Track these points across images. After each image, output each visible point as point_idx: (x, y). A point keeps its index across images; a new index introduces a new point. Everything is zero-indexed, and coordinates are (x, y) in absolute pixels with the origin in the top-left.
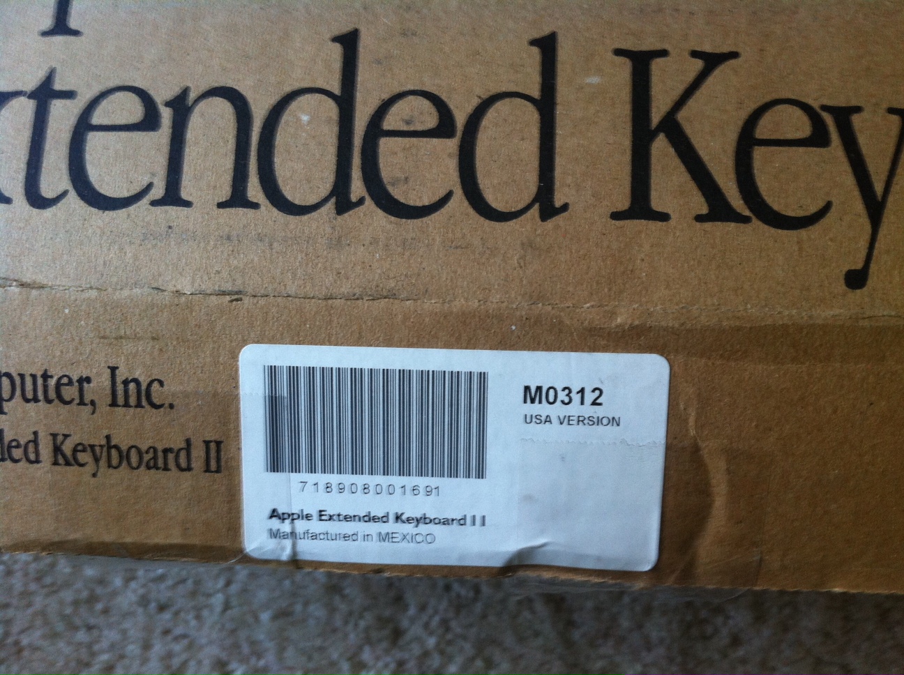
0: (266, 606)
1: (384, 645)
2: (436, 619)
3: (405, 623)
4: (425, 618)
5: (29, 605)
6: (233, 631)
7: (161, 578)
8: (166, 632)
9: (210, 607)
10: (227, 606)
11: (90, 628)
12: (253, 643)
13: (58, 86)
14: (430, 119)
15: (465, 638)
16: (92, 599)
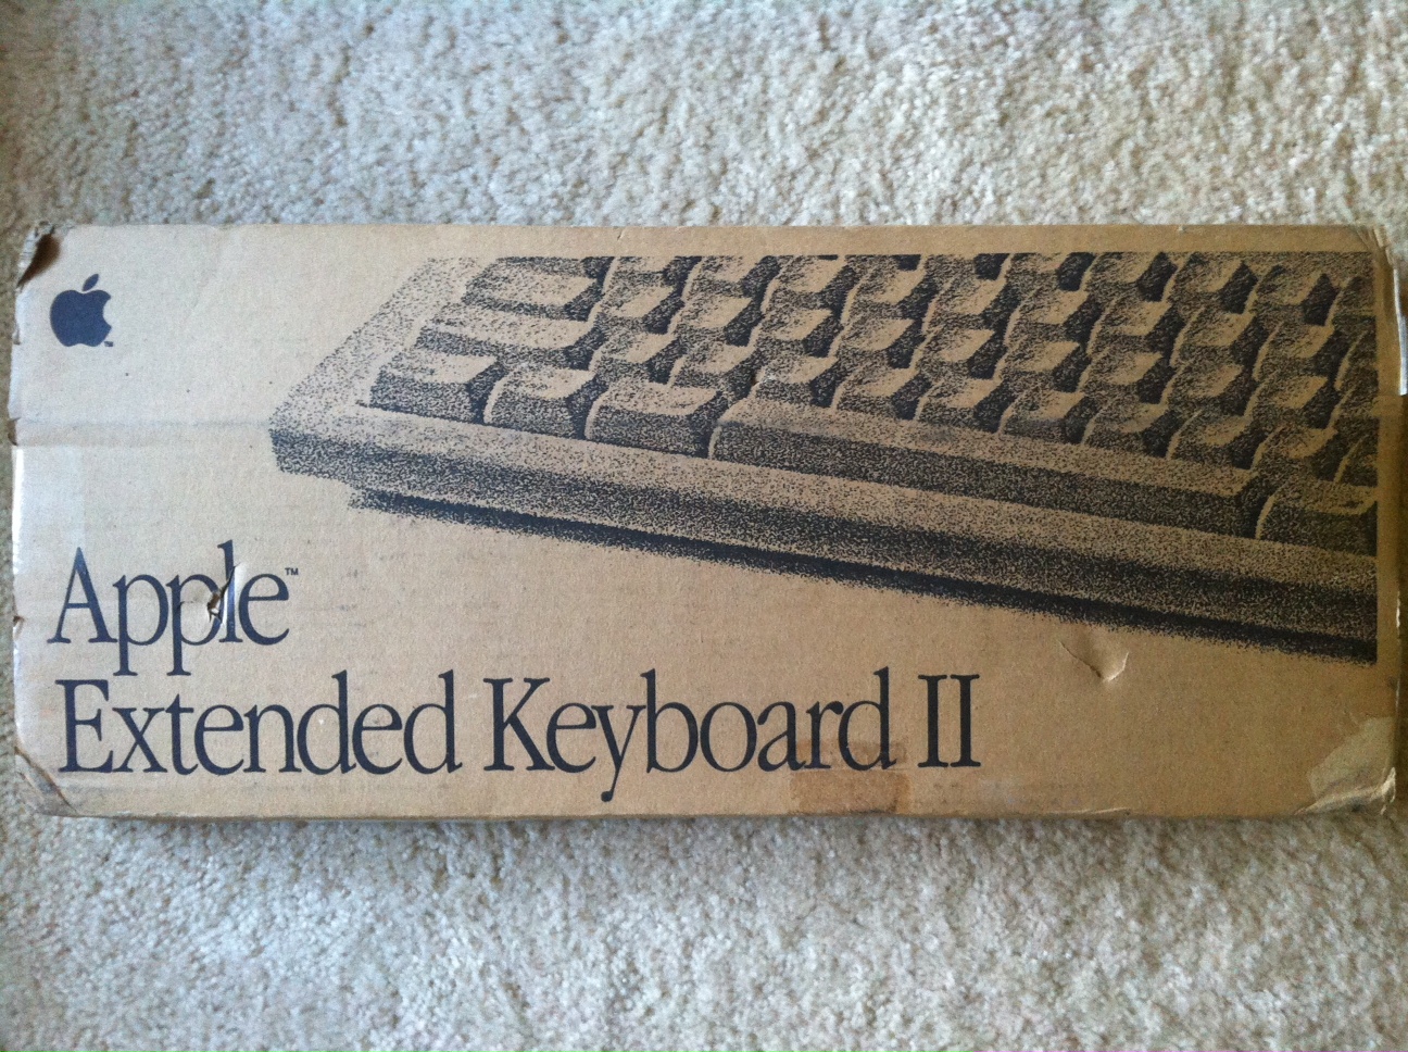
0: (295, 1004)
1: (386, 1029)
2: (425, 1007)
3: (400, 1012)
4: (415, 1006)
5: (112, 1012)
6: (271, 1024)
7: (215, 986)
8: (221, 1027)
9: (253, 1007)
10: (266, 1005)
11: (160, 1027)
12: (287, 1032)
13: (182, 705)
14: (388, 719)
15: (446, 1020)
16: (162, 1005)
